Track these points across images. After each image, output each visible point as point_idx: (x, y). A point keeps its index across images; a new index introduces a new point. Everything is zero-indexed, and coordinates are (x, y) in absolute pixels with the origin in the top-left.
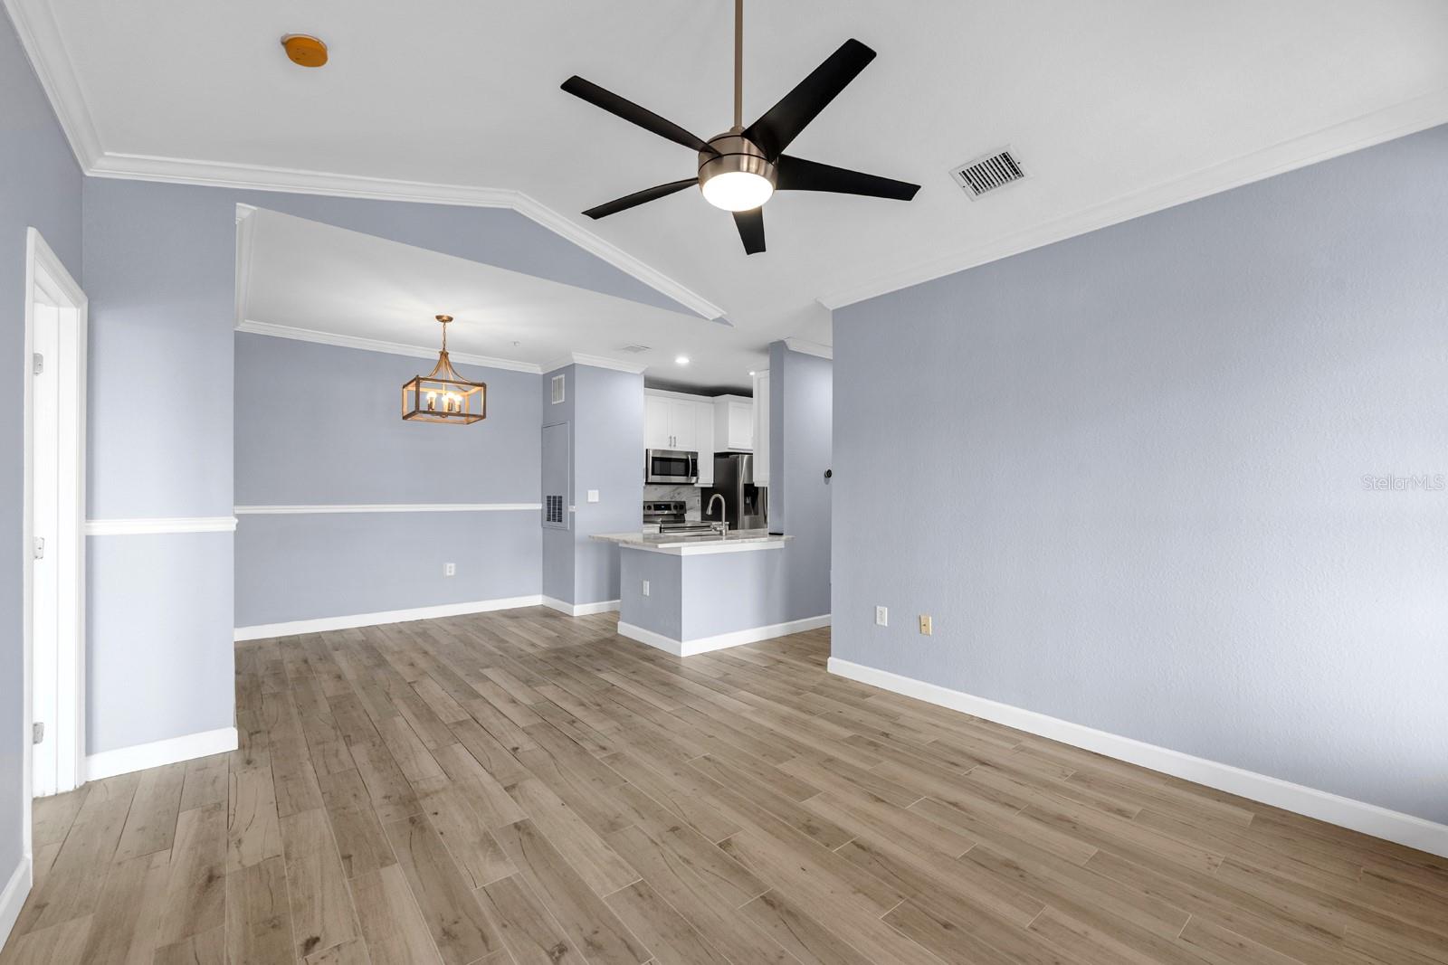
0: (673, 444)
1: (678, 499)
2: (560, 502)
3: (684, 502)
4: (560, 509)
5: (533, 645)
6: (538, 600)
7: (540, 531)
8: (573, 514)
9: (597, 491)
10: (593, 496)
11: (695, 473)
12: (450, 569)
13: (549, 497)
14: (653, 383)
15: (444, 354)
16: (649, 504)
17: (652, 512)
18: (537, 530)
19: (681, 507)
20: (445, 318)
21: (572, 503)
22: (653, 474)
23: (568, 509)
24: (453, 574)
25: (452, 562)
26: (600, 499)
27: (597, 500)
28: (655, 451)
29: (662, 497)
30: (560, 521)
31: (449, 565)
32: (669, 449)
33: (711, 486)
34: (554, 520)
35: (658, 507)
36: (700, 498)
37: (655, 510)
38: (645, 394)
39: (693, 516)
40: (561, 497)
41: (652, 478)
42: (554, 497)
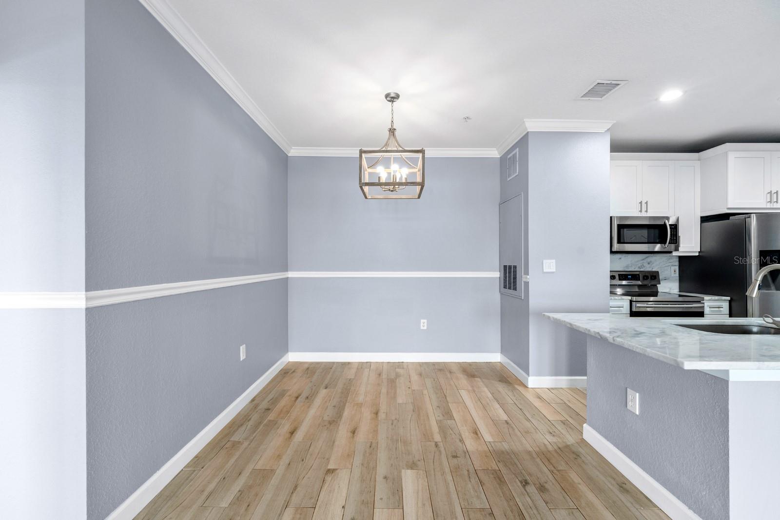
0: (644, 209)
1: (648, 268)
2: (515, 272)
3: (658, 272)
4: (515, 278)
5: (476, 432)
6: (496, 357)
7: (497, 296)
8: (527, 284)
9: (554, 261)
10: (550, 265)
11: (675, 240)
12: (424, 324)
13: (505, 267)
14: (618, 147)
15: (392, 131)
16: (614, 274)
17: (617, 282)
18: (495, 295)
19: (653, 277)
20: (392, 95)
21: (527, 273)
22: (619, 242)
23: (522, 278)
24: (425, 328)
25: (424, 319)
26: (556, 270)
27: (554, 270)
28: (621, 218)
29: (627, 267)
30: (515, 289)
31: (422, 321)
32: (639, 215)
33: (697, 254)
34: (510, 288)
35: (623, 277)
36: (677, 268)
37: (620, 279)
38: (612, 159)
39: (669, 287)
40: (515, 267)
41: (616, 247)
42: (510, 267)
